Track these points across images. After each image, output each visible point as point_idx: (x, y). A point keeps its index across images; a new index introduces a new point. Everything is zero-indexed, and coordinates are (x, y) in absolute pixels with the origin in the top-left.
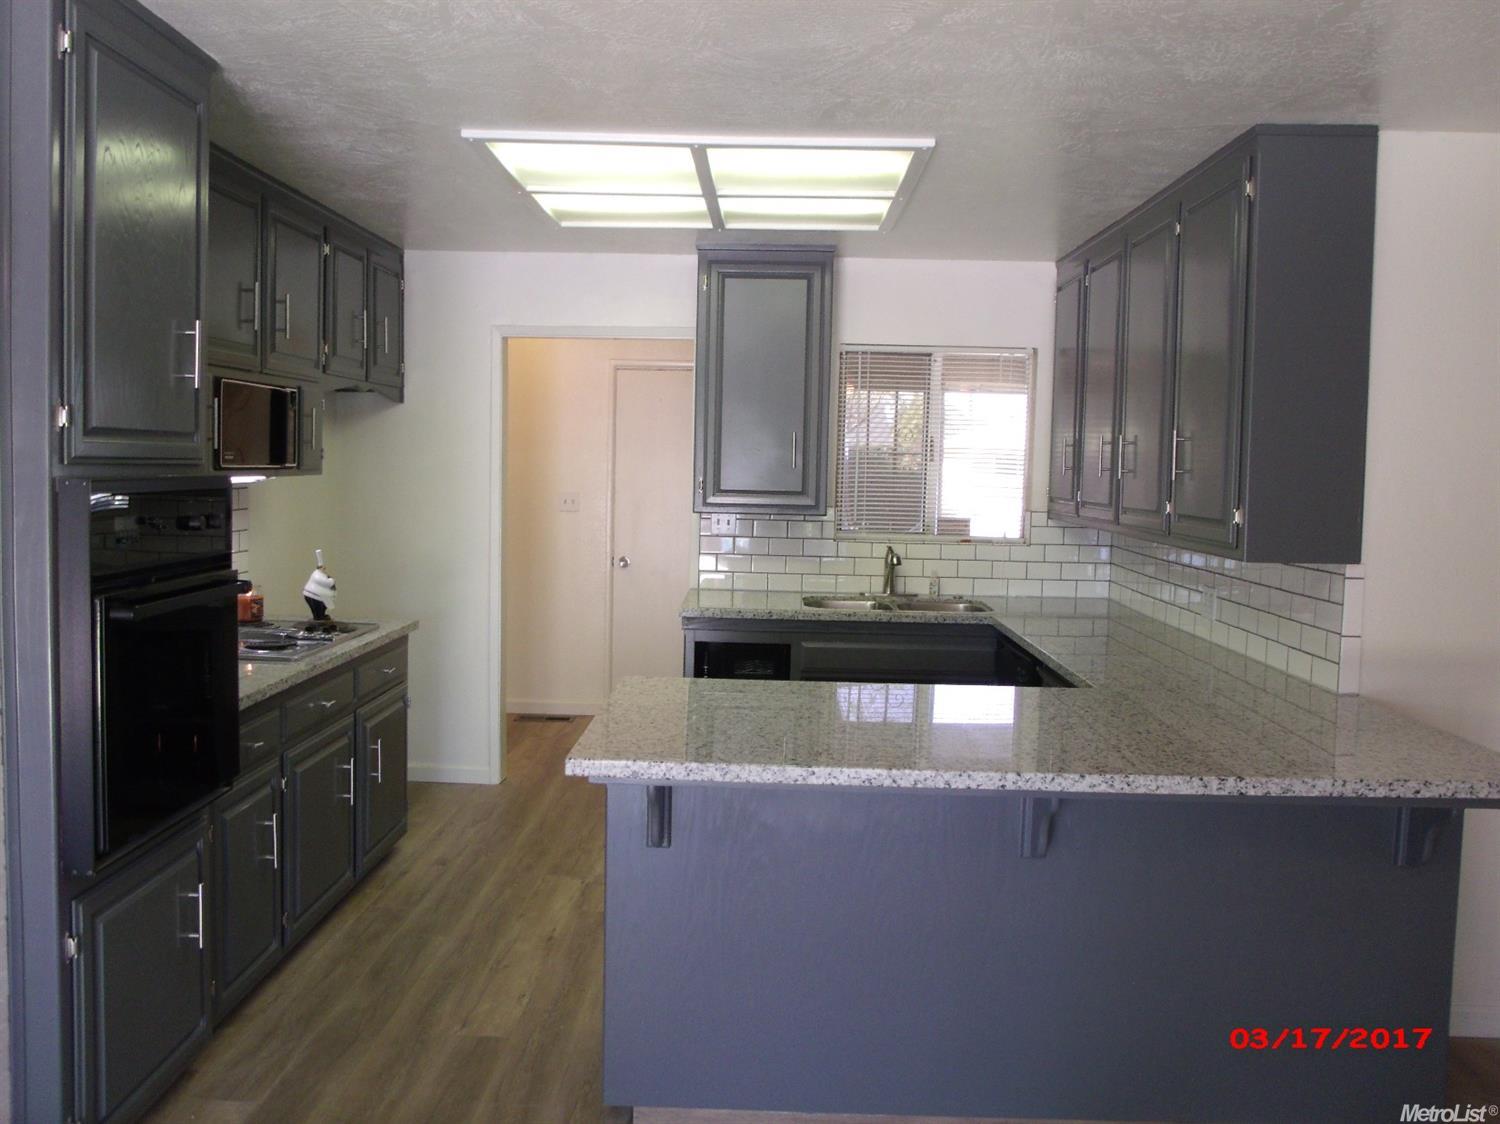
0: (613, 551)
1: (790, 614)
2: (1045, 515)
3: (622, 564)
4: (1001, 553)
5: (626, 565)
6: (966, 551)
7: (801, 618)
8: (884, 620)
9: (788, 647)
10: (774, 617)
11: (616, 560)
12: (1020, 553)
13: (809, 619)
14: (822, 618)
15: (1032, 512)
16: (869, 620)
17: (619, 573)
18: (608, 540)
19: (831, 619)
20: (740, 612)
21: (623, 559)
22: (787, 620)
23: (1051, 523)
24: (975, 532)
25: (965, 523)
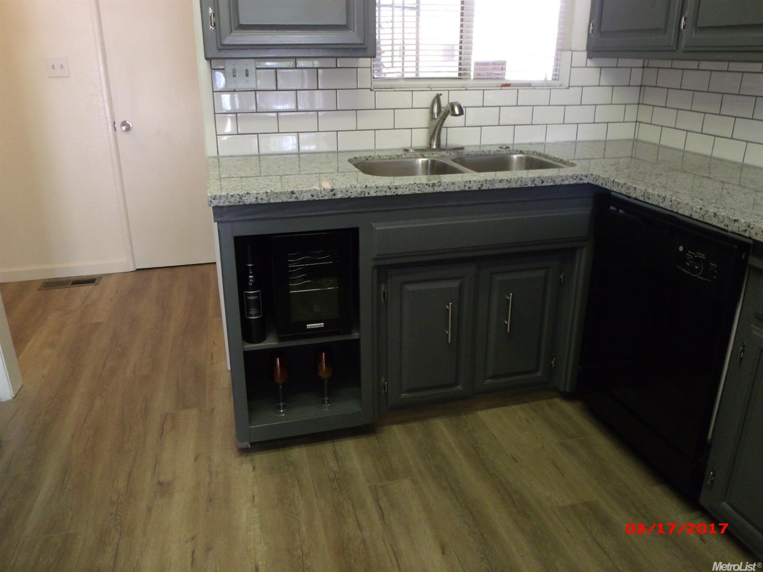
0: (112, 115)
1: (359, 190)
2: (585, 54)
3: (124, 128)
4: (541, 97)
5: (128, 129)
6: (508, 96)
7: (373, 194)
8: (474, 188)
9: (355, 232)
10: (339, 196)
11: (118, 125)
12: (559, 97)
13: (383, 194)
14: (400, 192)
15: (572, 51)
16: (457, 189)
17: (123, 138)
18: (106, 104)
19: (412, 192)
20: (293, 193)
21: (124, 123)
22: (356, 199)
23: (590, 63)
24: (511, 76)
25: (501, 66)
